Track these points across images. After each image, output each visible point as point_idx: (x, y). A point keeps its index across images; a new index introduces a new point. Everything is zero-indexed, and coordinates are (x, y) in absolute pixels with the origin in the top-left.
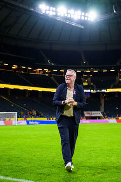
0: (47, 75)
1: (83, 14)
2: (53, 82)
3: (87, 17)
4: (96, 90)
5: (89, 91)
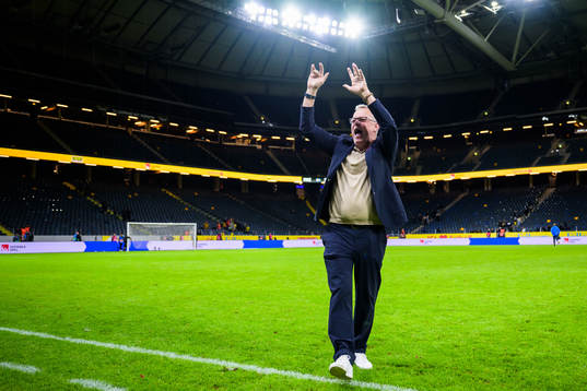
0: (259, 147)
1: (335, 23)
2: (272, 161)
3: (343, 30)
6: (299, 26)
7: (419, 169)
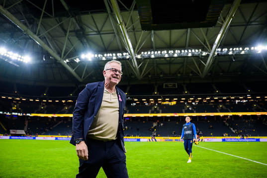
1: (20, 56)
3: (23, 59)
4: (23, 114)
5: (16, 114)
6: (5, 55)
7: (46, 111)
